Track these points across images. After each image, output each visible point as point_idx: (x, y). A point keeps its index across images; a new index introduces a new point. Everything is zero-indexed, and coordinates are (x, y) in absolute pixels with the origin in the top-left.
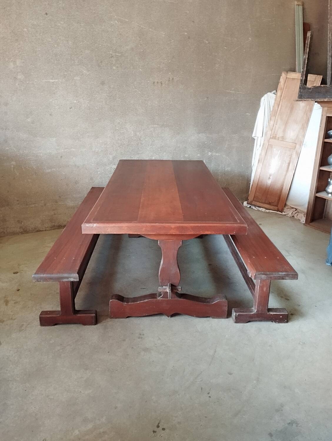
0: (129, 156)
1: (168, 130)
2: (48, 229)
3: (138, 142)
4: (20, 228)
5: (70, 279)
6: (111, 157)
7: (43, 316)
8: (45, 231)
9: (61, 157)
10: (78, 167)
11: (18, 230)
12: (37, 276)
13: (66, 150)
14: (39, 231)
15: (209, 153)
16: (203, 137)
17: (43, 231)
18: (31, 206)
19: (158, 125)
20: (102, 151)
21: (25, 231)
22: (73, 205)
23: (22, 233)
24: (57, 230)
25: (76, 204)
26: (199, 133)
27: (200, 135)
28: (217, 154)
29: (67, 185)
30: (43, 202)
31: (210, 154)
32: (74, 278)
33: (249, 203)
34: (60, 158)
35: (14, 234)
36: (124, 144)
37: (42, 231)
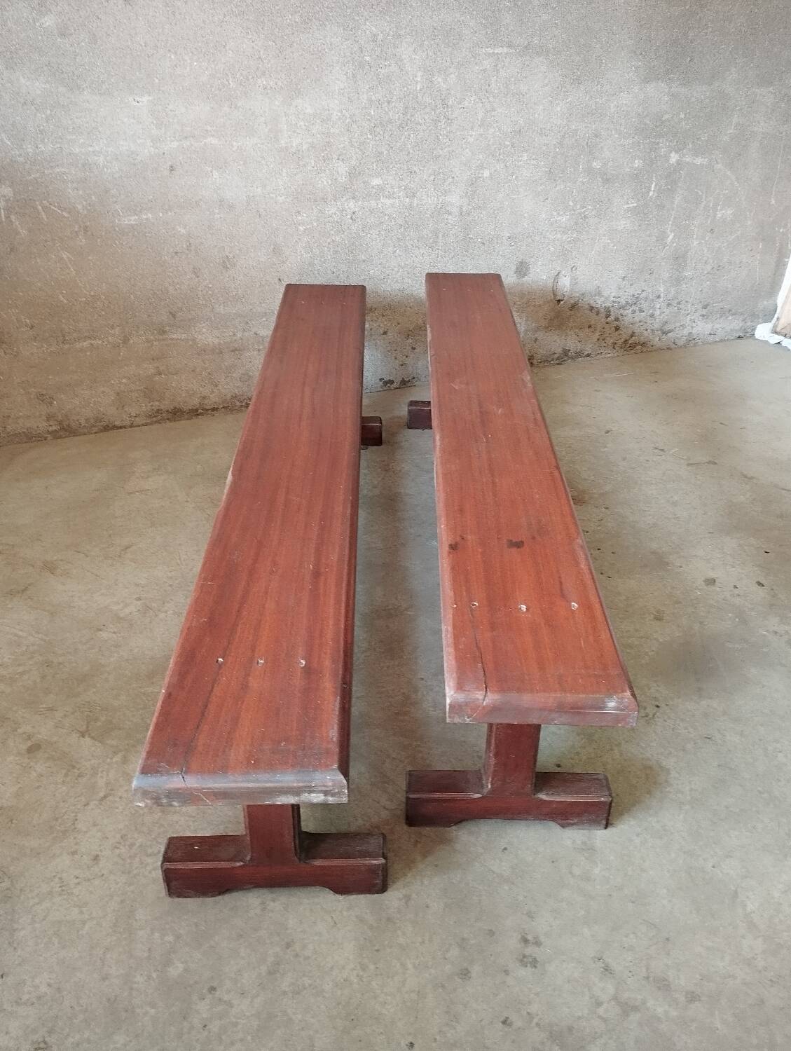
0: (405, 167)
1: (543, 68)
2: (138, 421)
3: (438, 111)
4: (49, 418)
5: (306, 794)
6: (342, 169)
7: (180, 866)
8: (131, 426)
9: (172, 169)
10: (231, 207)
11: (42, 425)
12: (152, 782)
13: (186, 143)
14: (109, 428)
15: (673, 155)
16: (658, 94)
17: (125, 427)
18: (78, 345)
19: (509, 46)
20: (312, 146)
21: (66, 430)
22: (220, 344)
23: (56, 435)
24: (169, 424)
25: (228, 340)
26: (647, 80)
27: (651, 88)
28: (699, 161)
29: (196, 272)
30: (117, 331)
31: (674, 158)
32: (326, 793)
33: (778, 330)
34: (166, 173)
35: (32, 438)
36: (390, 121)
37: (121, 427)
